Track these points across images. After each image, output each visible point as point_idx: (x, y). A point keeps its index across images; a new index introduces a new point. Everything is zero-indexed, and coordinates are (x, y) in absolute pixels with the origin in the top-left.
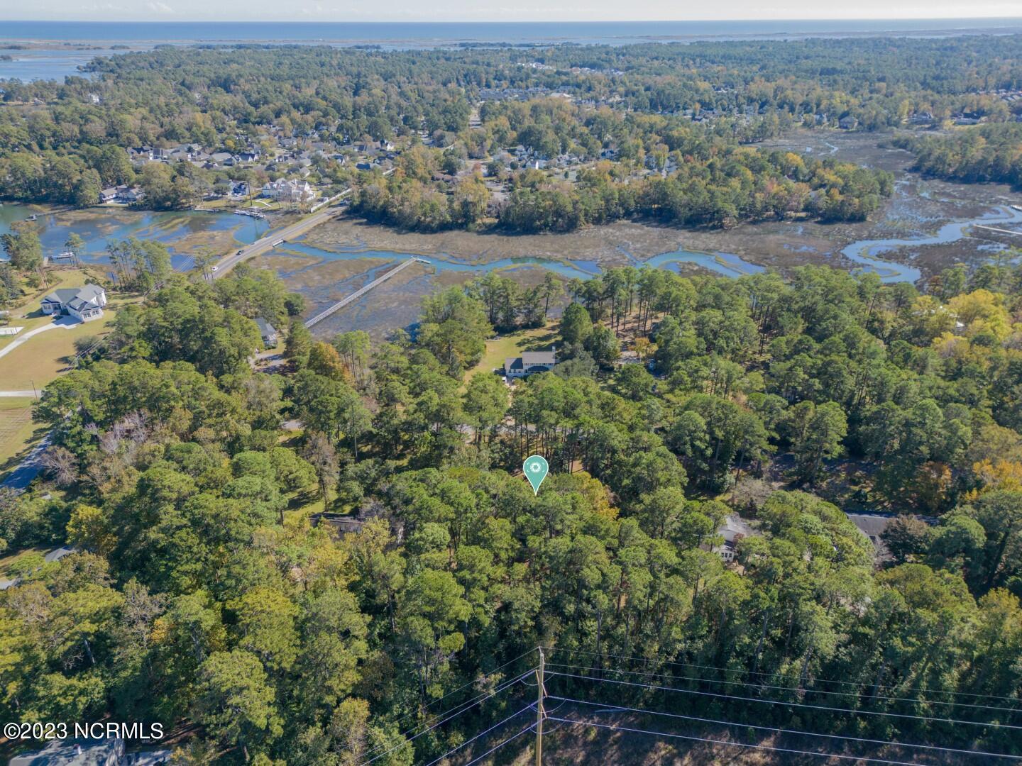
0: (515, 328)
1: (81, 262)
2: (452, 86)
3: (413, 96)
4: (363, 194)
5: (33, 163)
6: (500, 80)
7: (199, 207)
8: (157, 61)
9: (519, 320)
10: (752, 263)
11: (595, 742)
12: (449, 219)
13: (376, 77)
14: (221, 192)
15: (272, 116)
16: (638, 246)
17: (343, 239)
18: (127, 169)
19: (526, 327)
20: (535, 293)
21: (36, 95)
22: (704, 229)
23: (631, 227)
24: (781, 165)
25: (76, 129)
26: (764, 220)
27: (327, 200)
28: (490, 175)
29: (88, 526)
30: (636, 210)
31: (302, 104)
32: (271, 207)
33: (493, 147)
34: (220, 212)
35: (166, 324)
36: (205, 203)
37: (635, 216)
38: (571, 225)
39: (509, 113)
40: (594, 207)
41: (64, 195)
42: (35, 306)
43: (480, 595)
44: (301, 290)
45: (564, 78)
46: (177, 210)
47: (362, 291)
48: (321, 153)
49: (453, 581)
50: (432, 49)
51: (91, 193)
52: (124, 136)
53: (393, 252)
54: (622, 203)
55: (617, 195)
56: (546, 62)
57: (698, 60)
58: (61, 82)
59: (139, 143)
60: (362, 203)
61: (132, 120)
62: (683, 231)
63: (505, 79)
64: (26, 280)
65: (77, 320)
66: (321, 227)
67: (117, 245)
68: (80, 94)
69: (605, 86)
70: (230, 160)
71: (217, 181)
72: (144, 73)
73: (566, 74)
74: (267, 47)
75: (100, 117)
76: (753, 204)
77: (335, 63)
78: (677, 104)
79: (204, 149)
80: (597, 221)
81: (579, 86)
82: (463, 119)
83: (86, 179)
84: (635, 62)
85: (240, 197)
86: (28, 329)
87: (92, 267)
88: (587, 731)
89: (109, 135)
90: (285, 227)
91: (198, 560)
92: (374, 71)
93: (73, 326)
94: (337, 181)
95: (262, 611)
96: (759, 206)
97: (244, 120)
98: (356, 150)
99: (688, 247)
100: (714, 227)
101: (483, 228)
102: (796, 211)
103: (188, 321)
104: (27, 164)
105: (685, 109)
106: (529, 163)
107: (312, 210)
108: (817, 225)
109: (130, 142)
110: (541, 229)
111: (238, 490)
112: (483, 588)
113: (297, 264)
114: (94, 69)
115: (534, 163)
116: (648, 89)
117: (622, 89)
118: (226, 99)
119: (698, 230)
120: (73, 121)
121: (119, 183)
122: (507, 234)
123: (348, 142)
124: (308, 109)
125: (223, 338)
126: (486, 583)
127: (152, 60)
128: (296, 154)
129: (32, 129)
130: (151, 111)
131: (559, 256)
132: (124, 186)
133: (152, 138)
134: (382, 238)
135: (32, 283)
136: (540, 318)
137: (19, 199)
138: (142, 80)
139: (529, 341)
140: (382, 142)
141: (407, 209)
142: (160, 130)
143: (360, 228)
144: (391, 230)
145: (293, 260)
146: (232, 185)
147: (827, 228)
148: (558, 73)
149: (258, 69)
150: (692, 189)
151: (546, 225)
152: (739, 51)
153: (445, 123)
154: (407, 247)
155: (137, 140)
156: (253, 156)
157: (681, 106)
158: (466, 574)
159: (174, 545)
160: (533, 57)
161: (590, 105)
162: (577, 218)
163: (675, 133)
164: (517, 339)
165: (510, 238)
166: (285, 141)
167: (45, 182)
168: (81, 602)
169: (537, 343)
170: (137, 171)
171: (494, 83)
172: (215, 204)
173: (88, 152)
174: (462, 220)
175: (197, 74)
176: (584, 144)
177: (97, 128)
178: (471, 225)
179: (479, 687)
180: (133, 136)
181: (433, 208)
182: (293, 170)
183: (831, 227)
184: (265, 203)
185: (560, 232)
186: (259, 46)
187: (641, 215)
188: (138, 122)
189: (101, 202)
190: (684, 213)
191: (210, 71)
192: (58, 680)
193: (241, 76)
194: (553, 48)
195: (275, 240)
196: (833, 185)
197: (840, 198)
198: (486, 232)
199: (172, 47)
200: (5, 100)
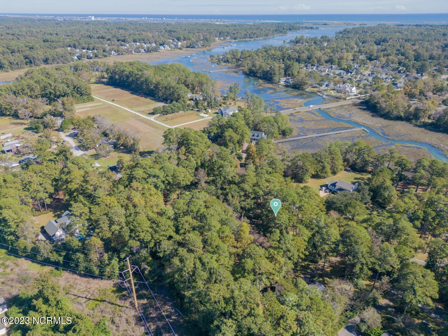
4: (371, 95)
7: (307, 90)
8: (366, 31)
12: (402, 114)
14: (321, 85)
17: (344, 113)
18: (295, 71)
25: (297, 55)
27: (359, 96)
32: (333, 94)
36: (311, 89)
41: (270, 78)
47: (320, 135)
48: (384, 75)
51: (276, 78)
52: (312, 59)
58: (320, 37)
59: (316, 62)
61: (319, 54)
66: (342, 106)
70: (341, 73)
79: (337, 68)
85: (325, 88)
86: (209, 116)
101: (422, 124)
107: (348, 98)
113: (312, 118)
114: (341, 33)
120: (298, 52)
121: (289, 76)
132: (290, 78)
133: (323, 61)
134: (363, 117)
137: (258, 77)
140: (422, 74)
141: (384, 105)
142: (327, 58)
143: (358, 110)
144: (371, 114)
145: (312, 116)
154: (368, 123)
156: (351, 73)
172: (314, 89)
174: (411, 117)
177: (305, 55)
184: (333, 92)
188: (321, 55)
189: (279, 82)
195: (317, 107)
198: (420, 126)
199: (385, 25)
200: (297, 43)
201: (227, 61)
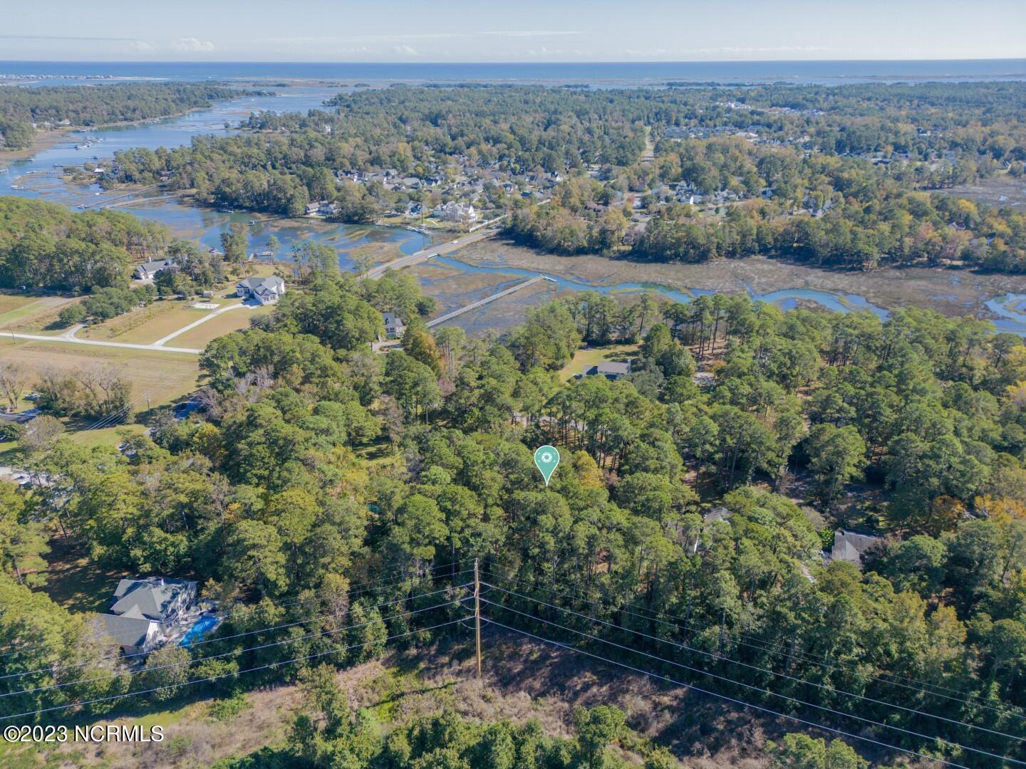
0: (609, 342)
1: (276, 260)
2: (639, 124)
3: (598, 132)
4: (515, 218)
5: (261, 180)
6: (690, 119)
7: (380, 222)
8: (385, 98)
9: (613, 336)
10: (878, 306)
11: (535, 662)
12: (586, 244)
13: (571, 113)
14: (400, 210)
15: (464, 147)
16: (763, 280)
17: (488, 256)
18: (330, 187)
19: (618, 342)
20: (631, 312)
21: (284, 125)
22: (841, 270)
23: (764, 263)
24: (950, 212)
25: (303, 154)
26: (912, 266)
27: (486, 222)
28: (643, 207)
29: (208, 440)
30: (775, 247)
31: (492, 138)
32: (437, 225)
33: (653, 181)
34: (395, 227)
35: (314, 308)
36: (386, 219)
37: (773, 252)
38: (701, 256)
39: (682, 150)
40: (728, 241)
41: (280, 207)
42: (232, 289)
43: (456, 523)
44: (437, 296)
45: (756, 117)
46: (363, 224)
47: (487, 300)
48: (495, 180)
49: (436, 508)
50: (635, 88)
51: (298, 206)
52: (339, 160)
53: (526, 270)
54: (759, 239)
55: (755, 231)
56: (747, 102)
57: (916, 102)
58: (305, 115)
59: (349, 166)
60: (514, 225)
61: (346, 148)
62: (817, 270)
63: (696, 117)
64: (230, 269)
65: (259, 303)
66: (473, 245)
67: (300, 246)
68: (317, 124)
69: (797, 126)
70: (417, 184)
71: (399, 200)
72: (371, 109)
73: (760, 114)
74: (485, 86)
75: (322, 144)
76: (901, 248)
77: (538, 100)
78: (869, 145)
79: (399, 174)
80: (731, 255)
81: (769, 126)
82: (634, 154)
83: (297, 194)
84: (842, 102)
85: (415, 215)
86: (223, 306)
87: (283, 265)
88: (531, 653)
89: (328, 159)
90: (443, 243)
91: (266, 469)
92: (570, 109)
93: (255, 307)
94: (499, 207)
95: (291, 503)
96: (906, 251)
97: (441, 150)
98: (527, 180)
99: (815, 286)
100: (853, 269)
101: (617, 255)
102: (952, 259)
103: (330, 307)
104: (255, 180)
105: (876, 150)
106: (684, 198)
107: (471, 230)
108: (972, 275)
109: (342, 165)
110: (671, 259)
111: (307, 424)
112: (462, 520)
113: (443, 274)
114: (335, 104)
115: (688, 198)
116: (843, 130)
117: (812, 130)
118: (431, 131)
119: (834, 270)
120: (301, 147)
121: (323, 199)
122: (637, 261)
123: (522, 173)
124: (496, 141)
125: (350, 323)
126: (465, 516)
127: (383, 96)
128: (473, 181)
129: (269, 152)
130: (366, 141)
131: (679, 283)
132: (326, 202)
133: (360, 163)
134: (524, 258)
135: (234, 272)
136: (633, 335)
137: (246, 208)
138: (367, 113)
139: (616, 355)
140: (553, 173)
141: (549, 233)
142: (367, 156)
143: (506, 248)
144: (532, 251)
145: (440, 270)
146: (411, 205)
147: (980, 278)
148: (752, 113)
149: (468, 105)
150: (835, 230)
151: (677, 255)
152: (969, 94)
153: (617, 158)
154: (541, 267)
155: (347, 164)
156: (436, 181)
157: (873, 149)
158: (448, 505)
159: (252, 455)
160: (734, 96)
161: (774, 145)
162: (709, 250)
163: (846, 175)
164: (607, 352)
165: (639, 265)
166: (468, 170)
167: (266, 195)
168: (181, 480)
169: (623, 357)
170: (339, 190)
171: (683, 121)
172: (393, 220)
173: (304, 172)
174: (598, 246)
175: (414, 110)
176: (746, 183)
177: (319, 153)
178: (605, 251)
179: (447, 597)
180: (345, 160)
181: (572, 233)
182: (466, 195)
183: (987, 277)
184: (434, 222)
185: (690, 262)
186: (479, 85)
187: (779, 252)
188: (352, 150)
189: (306, 213)
190: (825, 253)
191: (425, 108)
192: (158, 533)
193: (450, 112)
194: (760, 88)
195: (432, 254)
196: (1002, 235)
197: (1002, 247)
198: (618, 259)
199: (405, 85)
200: (260, 128)
201: (128, 178)
